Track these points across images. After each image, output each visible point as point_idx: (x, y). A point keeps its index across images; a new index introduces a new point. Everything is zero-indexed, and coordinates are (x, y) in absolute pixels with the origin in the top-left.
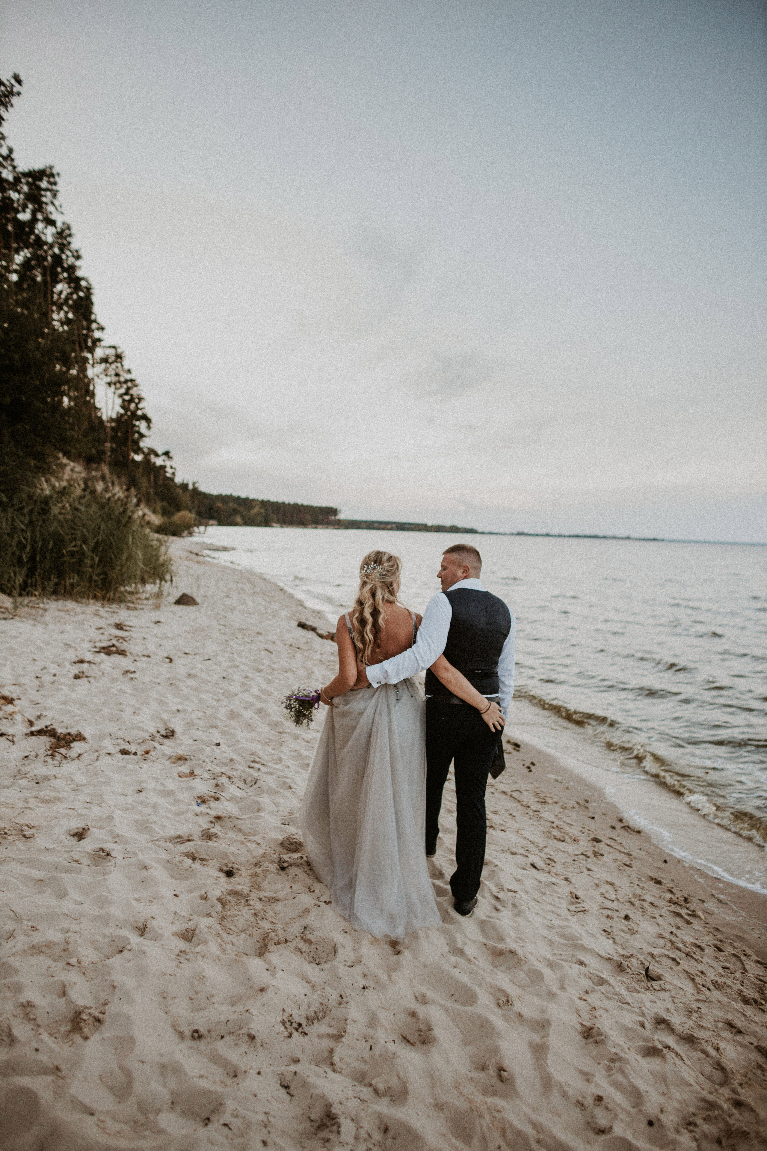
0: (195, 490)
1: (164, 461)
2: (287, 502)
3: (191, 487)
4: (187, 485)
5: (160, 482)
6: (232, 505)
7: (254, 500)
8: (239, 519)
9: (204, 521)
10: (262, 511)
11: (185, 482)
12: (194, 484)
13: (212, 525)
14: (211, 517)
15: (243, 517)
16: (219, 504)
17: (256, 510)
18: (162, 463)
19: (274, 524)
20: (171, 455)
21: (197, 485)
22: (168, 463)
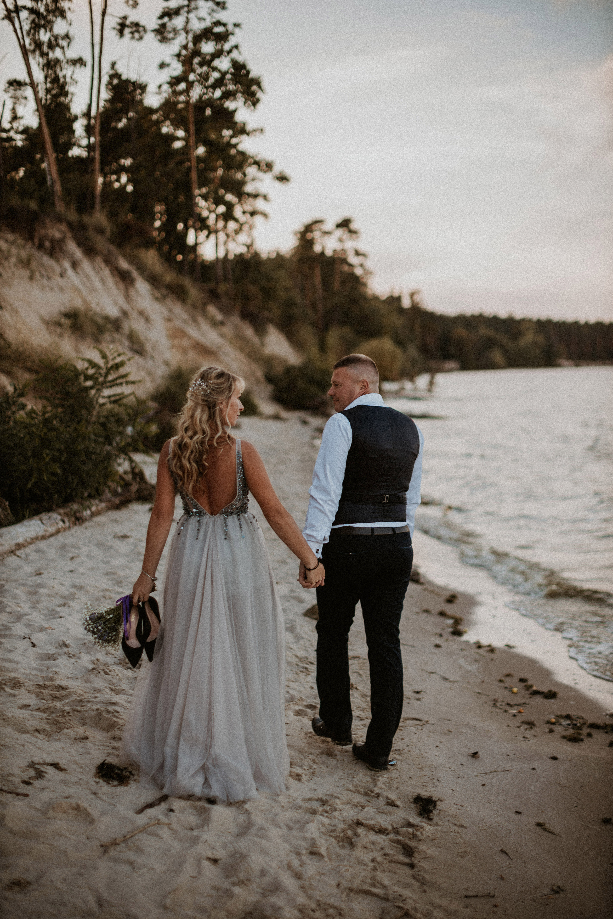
0: (416, 309)
1: (341, 240)
2: (582, 320)
3: (406, 303)
4: (399, 299)
5: (336, 286)
6: (483, 331)
7: (523, 321)
8: (498, 356)
9: (433, 364)
10: (540, 338)
11: (396, 294)
12: (412, 295)
13: (450, 370)
14: (447, 356)
15: (506, 352)
16: (460, 331)
17: (528, 338)
18: (338, 246)
19: (564, 362)
20: (353, 226)
21: (417, 298)
22: (350, 245)
